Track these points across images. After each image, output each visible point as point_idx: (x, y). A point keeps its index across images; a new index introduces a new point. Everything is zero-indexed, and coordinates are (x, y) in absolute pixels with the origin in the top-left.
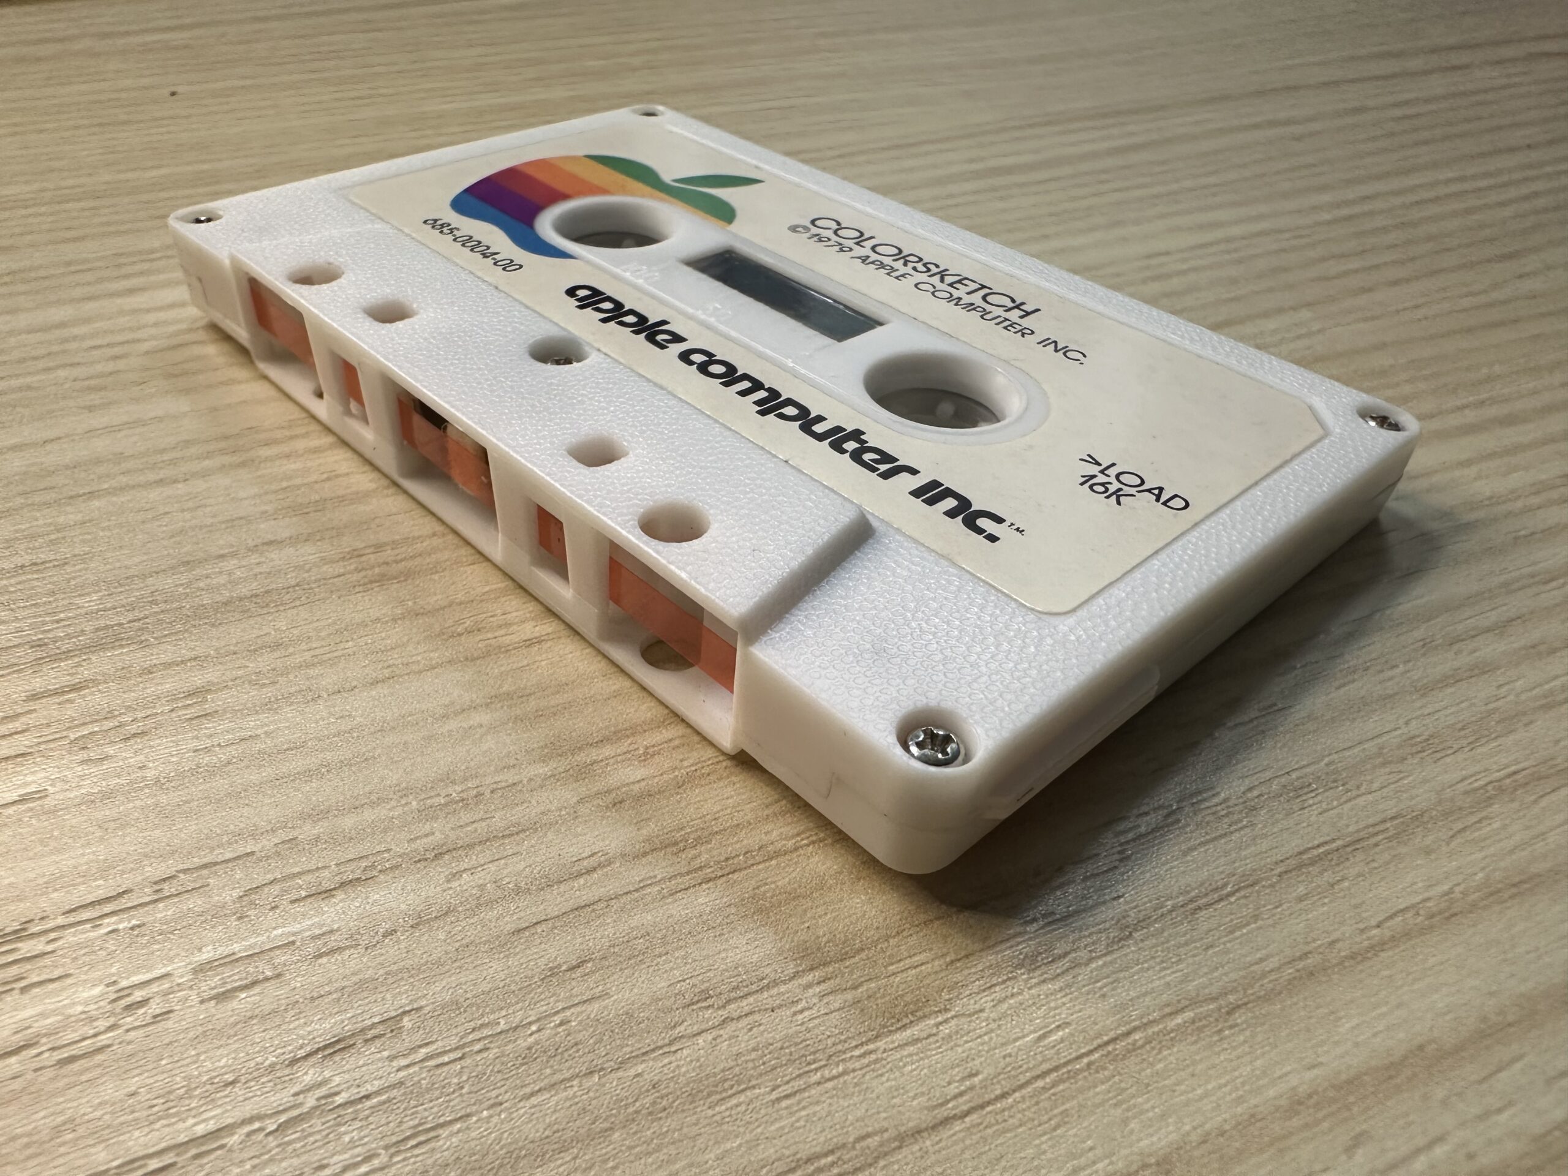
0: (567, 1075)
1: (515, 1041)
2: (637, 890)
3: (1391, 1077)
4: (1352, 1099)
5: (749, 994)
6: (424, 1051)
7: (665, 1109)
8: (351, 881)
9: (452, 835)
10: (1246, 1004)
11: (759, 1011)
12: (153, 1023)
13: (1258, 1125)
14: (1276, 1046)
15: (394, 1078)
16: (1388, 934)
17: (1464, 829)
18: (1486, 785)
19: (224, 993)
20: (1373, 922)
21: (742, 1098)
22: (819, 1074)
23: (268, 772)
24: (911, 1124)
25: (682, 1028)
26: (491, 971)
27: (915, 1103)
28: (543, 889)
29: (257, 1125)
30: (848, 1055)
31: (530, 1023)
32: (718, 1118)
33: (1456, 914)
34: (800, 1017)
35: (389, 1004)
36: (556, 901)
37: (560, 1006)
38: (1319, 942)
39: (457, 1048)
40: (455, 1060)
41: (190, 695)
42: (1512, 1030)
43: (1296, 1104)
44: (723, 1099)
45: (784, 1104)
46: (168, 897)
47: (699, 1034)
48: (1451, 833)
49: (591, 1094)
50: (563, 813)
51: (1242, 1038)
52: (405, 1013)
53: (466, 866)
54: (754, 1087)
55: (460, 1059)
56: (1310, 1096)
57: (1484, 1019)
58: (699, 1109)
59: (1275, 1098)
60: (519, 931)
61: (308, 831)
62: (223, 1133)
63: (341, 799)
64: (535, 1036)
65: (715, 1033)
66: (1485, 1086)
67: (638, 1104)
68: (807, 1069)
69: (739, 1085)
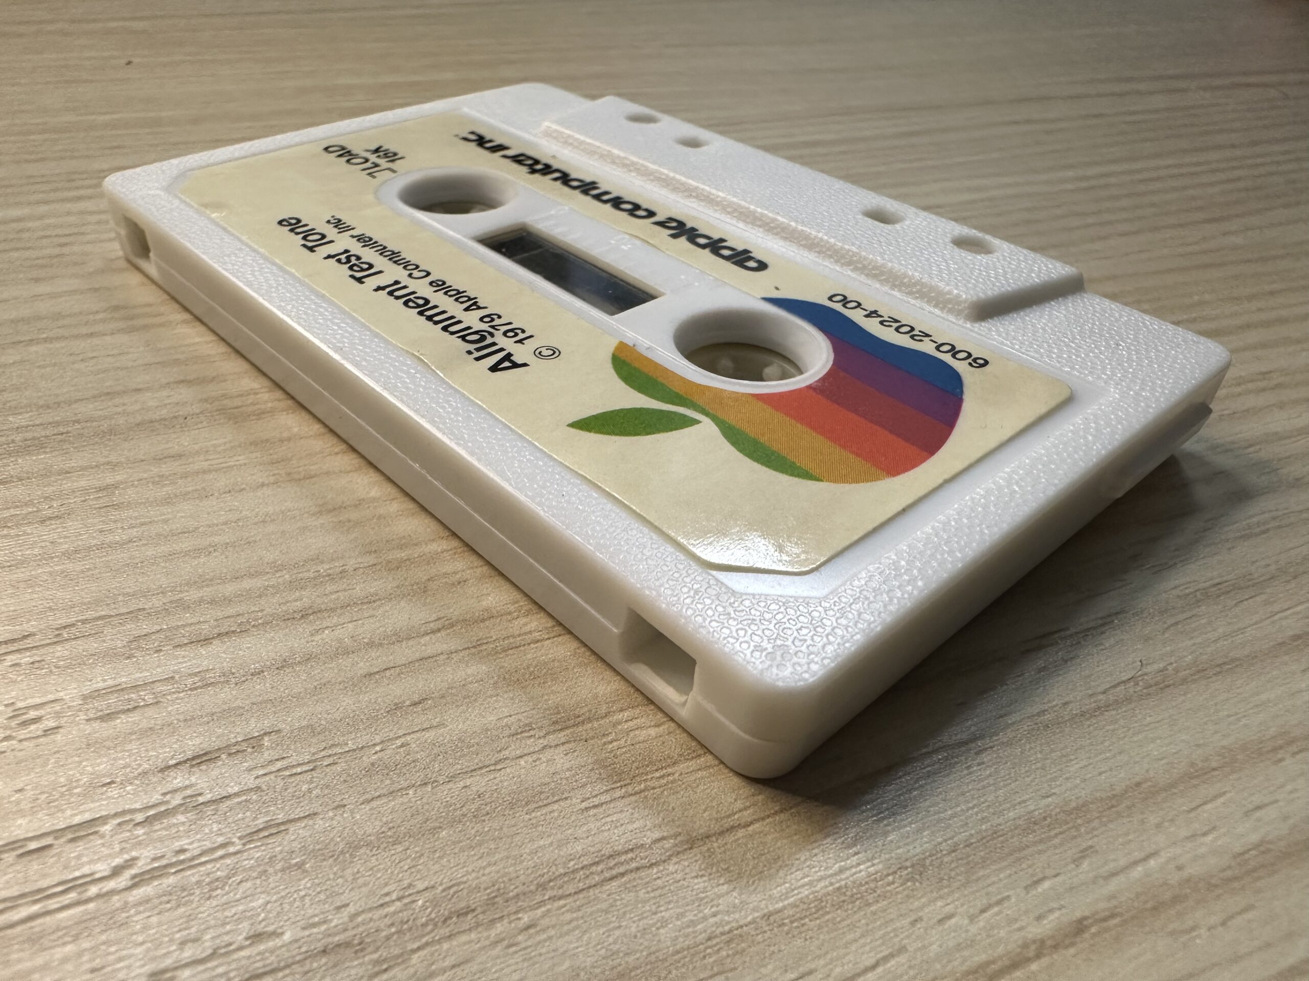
0: (405, 784)
1: (361, 757)
2: (474, 647)
3: (1113, 806)
4: (1079, 821)
5: (567, 728)
6: (279, 765)
7: (488, 814)
8: (227, 633)
9: (319, 601)
10: (991, 747)
11: (575, 741)
12: (44, 735)
13: (1001, 839)
14: (1016, 780)
15: (252, 783)
16: (1111, 698)
17: (1177, 623)
18: (1197, 591)
19: (108, 714)
20: (1100, 689)
21: (556, 807)
22: (623, 790)
23: (165, 549)
24: (701, 831)
25: (507, 752)
26: (344, 704)
27: (705, 815)
28: (393, 643)
29: (127, 818)
30: (649, 777)
31: (375, 745)
32: (534, 821)
33: (1168, 686)
34: (610, 746)
35: (254, 727)
36: (405, 652)
37: (401, 733)
38: (1054, 703)
39: (309, 762)
40: (306, 772)
41: (100, 490)
42: (1217, 773)
43: (1032, 824)
44: (540, 807)
45: (592, 812)
46: (67, 640)
47: (521, 757)
48: (1166, 626)
49: (424, 800)
50: (415, 587)
51: (988, 772)
52: (265, 734)
53: (329, 624)
54: (566, 799)
55: (312, 770)
56: (1045, 818)
57: (1192, 764)
58: (518, 815)
59: (1015, 819)
60: (370, 674)
61: (193, 595)
62: (97, 823)
63: (225, 571)
64: (379, 754)
65: (535, 757)
66: (1192, 815)
67: (464, 809)
68: (613, 786)
69: (553, 797)
